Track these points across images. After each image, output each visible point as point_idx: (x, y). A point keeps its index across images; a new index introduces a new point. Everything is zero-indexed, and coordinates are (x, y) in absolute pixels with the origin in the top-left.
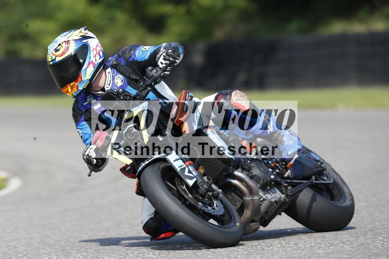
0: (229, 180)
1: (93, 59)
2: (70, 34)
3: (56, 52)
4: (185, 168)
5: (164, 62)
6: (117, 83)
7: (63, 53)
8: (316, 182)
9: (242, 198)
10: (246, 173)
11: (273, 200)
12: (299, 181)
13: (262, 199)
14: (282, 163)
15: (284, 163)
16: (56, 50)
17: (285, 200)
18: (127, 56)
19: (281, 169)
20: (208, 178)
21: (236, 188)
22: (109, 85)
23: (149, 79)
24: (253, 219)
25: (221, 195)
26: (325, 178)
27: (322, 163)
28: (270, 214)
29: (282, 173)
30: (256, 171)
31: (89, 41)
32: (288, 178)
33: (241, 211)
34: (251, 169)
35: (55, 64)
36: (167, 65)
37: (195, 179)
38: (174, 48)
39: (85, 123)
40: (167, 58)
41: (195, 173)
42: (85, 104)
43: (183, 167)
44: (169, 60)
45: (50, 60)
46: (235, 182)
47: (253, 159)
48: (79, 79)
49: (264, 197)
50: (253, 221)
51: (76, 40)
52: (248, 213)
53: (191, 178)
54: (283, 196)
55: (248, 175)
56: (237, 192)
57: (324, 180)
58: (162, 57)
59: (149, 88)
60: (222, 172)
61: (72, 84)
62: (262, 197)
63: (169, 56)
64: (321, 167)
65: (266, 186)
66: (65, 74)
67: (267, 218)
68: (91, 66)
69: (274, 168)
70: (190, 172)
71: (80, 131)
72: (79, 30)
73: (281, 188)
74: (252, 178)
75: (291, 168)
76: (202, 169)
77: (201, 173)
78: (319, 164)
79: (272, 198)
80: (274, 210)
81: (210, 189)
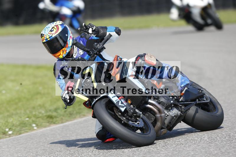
3: (51, 32)
4: (119, 101)
8: (200, 102)
9: (154, 115)
10: (156, 100)
11: (173, 115)
12: (189, 103)
13: (166, 115)
17: (181, 114)
20: (133, 106)
21: (151, 110)
22: (76, 54)
23: (96, 50)
24: (162, 127)
25: (141, 116)
26: (205, 99)
27: (202, 91)
28: (172, 123)
29: (178, 99)
30: (162, 99)
32: (182, 101)
33: (154, 123)
34: (159, 98)
35: (52, 39)
37: (125, 107)
41: (125, 104)
46: (148, 106)
48: (67, 46)
49: (168, 114)
50: (162, 128)
52: (159, 124)
53: (123, 107)
54: (179, 113)
55: (157, 102)
56: (152, 112)
57: (204, 100)
59: (96, 56)
60: (142, 101)
61: (63, 49)
64: (202, 93)
65: (168, 107)
67: (171, 126)
70: (122, 103)
73: (178, 107)
74: (159, 103)
75: (184, 96)
76: (130, 101)
77: (129, 103)
78: (200, 91)
79: (172, 114)
80: (175, 121)
81: (135, 112)
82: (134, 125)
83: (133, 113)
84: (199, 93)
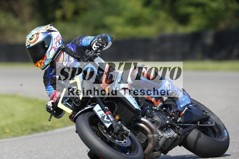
0: (138, 124)
1: (54, 45)
2: (40, 29)
3: (30, 40)
4: (105, 116)
5: (96, 47)
6: (71, 60)
7: (35, 41)
8: (201, 125)
9: (146, 135)
10: (150, 119)
11: (168, 137)
12: (188, 125)
13: (160, 136)
14: (177, 112)
15: (178, 113)
16: (31, 39)
17: (177, 137)
18: (77, 43)
19: (176, 117)
20: (121, 123)
21: (142, 129)
22: (66, 61)
24: (154, 149)
25: (129, 134)
27: (206, 113)
28: (167, 146)
29: (176, 119)
30: (157, 118)
31: (52, 33)
32: (180, 122)
34: (153, 117)
35: (30, 48)
36: (98, 49)
37: (111, 123)
38: (104, 37)
39: (51, 86)
40: (98, 44)
41: (112, 119)
42: (51, 74)
43: (103, 115)
44: (99, 45)
45: (27, 45)
46: (142, 125)
47: (157, 110)
48: (45, 58)
49: (162, 135)
50: (155, 151)
51: (43, 33)
52: (150, 146)
53: (108, 123)
54: (175, 135)
55: (151, 121)
56: (144, 131)
57: (208, 124)
58: (95, 44)
60: (133, 118)
61: (40, 61)
62: (160, 135)
63: (100, 43)
64: (206, 115)
65: (164, 128)
66: (37, 55)
67: (166, 149)
68: (53, 50)
69: (171, 116)
70: (108, 118)
71: (48, 92)
72: (47, 26)
73: (175, 129)
74: (153, 122)
75: (183, 117)
76: (118, 116)
77: (116, 119)
78: (205, 113)
79: (167, 135)
80: (170, 143)
81: (121, 130)
82: (120, 144)
83: (119, 131)
84: (203, 115)
